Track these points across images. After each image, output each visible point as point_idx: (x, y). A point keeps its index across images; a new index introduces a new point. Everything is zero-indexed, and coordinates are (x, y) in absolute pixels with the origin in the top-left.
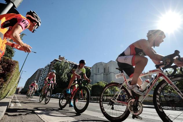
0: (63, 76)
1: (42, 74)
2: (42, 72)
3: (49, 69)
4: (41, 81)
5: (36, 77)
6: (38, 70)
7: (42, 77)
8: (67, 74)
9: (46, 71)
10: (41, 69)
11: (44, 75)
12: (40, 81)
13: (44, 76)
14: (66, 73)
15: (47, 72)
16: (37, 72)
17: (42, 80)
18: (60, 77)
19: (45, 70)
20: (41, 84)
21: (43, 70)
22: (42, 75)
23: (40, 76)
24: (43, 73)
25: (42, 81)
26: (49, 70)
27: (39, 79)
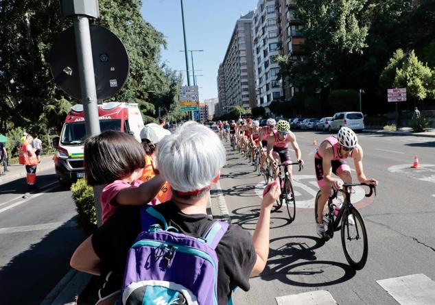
0: (343, 29)
1: (256, 40)
2: (253, 29)
3: (277, 8)
4: (263, 68)
5: (243, 54)
6: (237, 26)
7: (261, 54)
8: (358, 17)
9: (265, 22)
10: (246, 17)
11: (268, 42)
12: (260, 70)
13: (267, 46)
14: (352, 12)
15: (276, 28)
16: (235, 33)
17: (266, 65)
18: (331, 37)
19: (263, 18)
20: (267, 79)
21: (256, 18)
22: (261, 43)
23: (255, 48)
24: (260, 33)
25: (268, 69)
26: (279, 15)
27: (256, 64)
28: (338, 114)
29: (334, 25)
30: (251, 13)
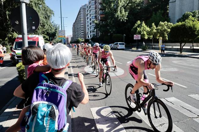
0: (119, 12)
1: (87, 15)
2: (86, 11)
3: (95, 4)
4: (89, 25)
5: (82, 19)
6: (80, 9)
7: (89, 20)
8: (125, 8)
9: (91, 8)
10: (84, 6)
11: (92, 16)
12: (88, 25)
13: (91, 17)
14: (122, 6)
15: (94, 11)
16: (80, 12)
17: (91, 24)
18: (114, 15)
19: (90, 7)
20: (90, 29)
21: (87, 7)
22: (89, 16)
23: (86, 18)
24: (89, 12)
25: (91, 25)
26: (96, 6)
27: (87, 23)
28: (116, 43)
29: (116, 11)
30: (86, 5)
